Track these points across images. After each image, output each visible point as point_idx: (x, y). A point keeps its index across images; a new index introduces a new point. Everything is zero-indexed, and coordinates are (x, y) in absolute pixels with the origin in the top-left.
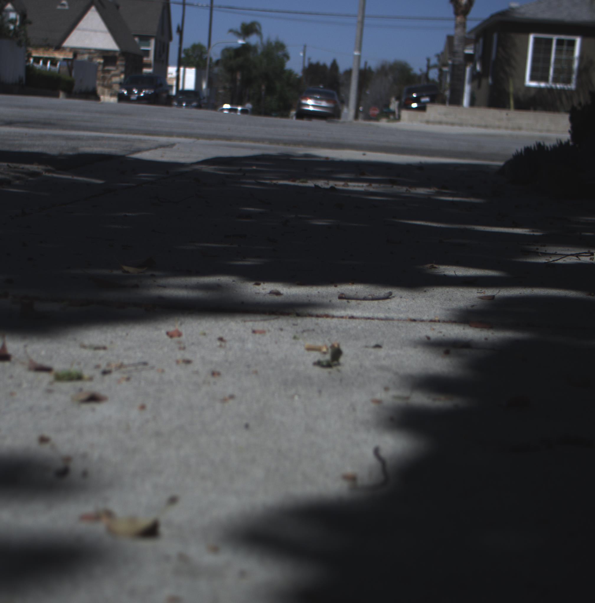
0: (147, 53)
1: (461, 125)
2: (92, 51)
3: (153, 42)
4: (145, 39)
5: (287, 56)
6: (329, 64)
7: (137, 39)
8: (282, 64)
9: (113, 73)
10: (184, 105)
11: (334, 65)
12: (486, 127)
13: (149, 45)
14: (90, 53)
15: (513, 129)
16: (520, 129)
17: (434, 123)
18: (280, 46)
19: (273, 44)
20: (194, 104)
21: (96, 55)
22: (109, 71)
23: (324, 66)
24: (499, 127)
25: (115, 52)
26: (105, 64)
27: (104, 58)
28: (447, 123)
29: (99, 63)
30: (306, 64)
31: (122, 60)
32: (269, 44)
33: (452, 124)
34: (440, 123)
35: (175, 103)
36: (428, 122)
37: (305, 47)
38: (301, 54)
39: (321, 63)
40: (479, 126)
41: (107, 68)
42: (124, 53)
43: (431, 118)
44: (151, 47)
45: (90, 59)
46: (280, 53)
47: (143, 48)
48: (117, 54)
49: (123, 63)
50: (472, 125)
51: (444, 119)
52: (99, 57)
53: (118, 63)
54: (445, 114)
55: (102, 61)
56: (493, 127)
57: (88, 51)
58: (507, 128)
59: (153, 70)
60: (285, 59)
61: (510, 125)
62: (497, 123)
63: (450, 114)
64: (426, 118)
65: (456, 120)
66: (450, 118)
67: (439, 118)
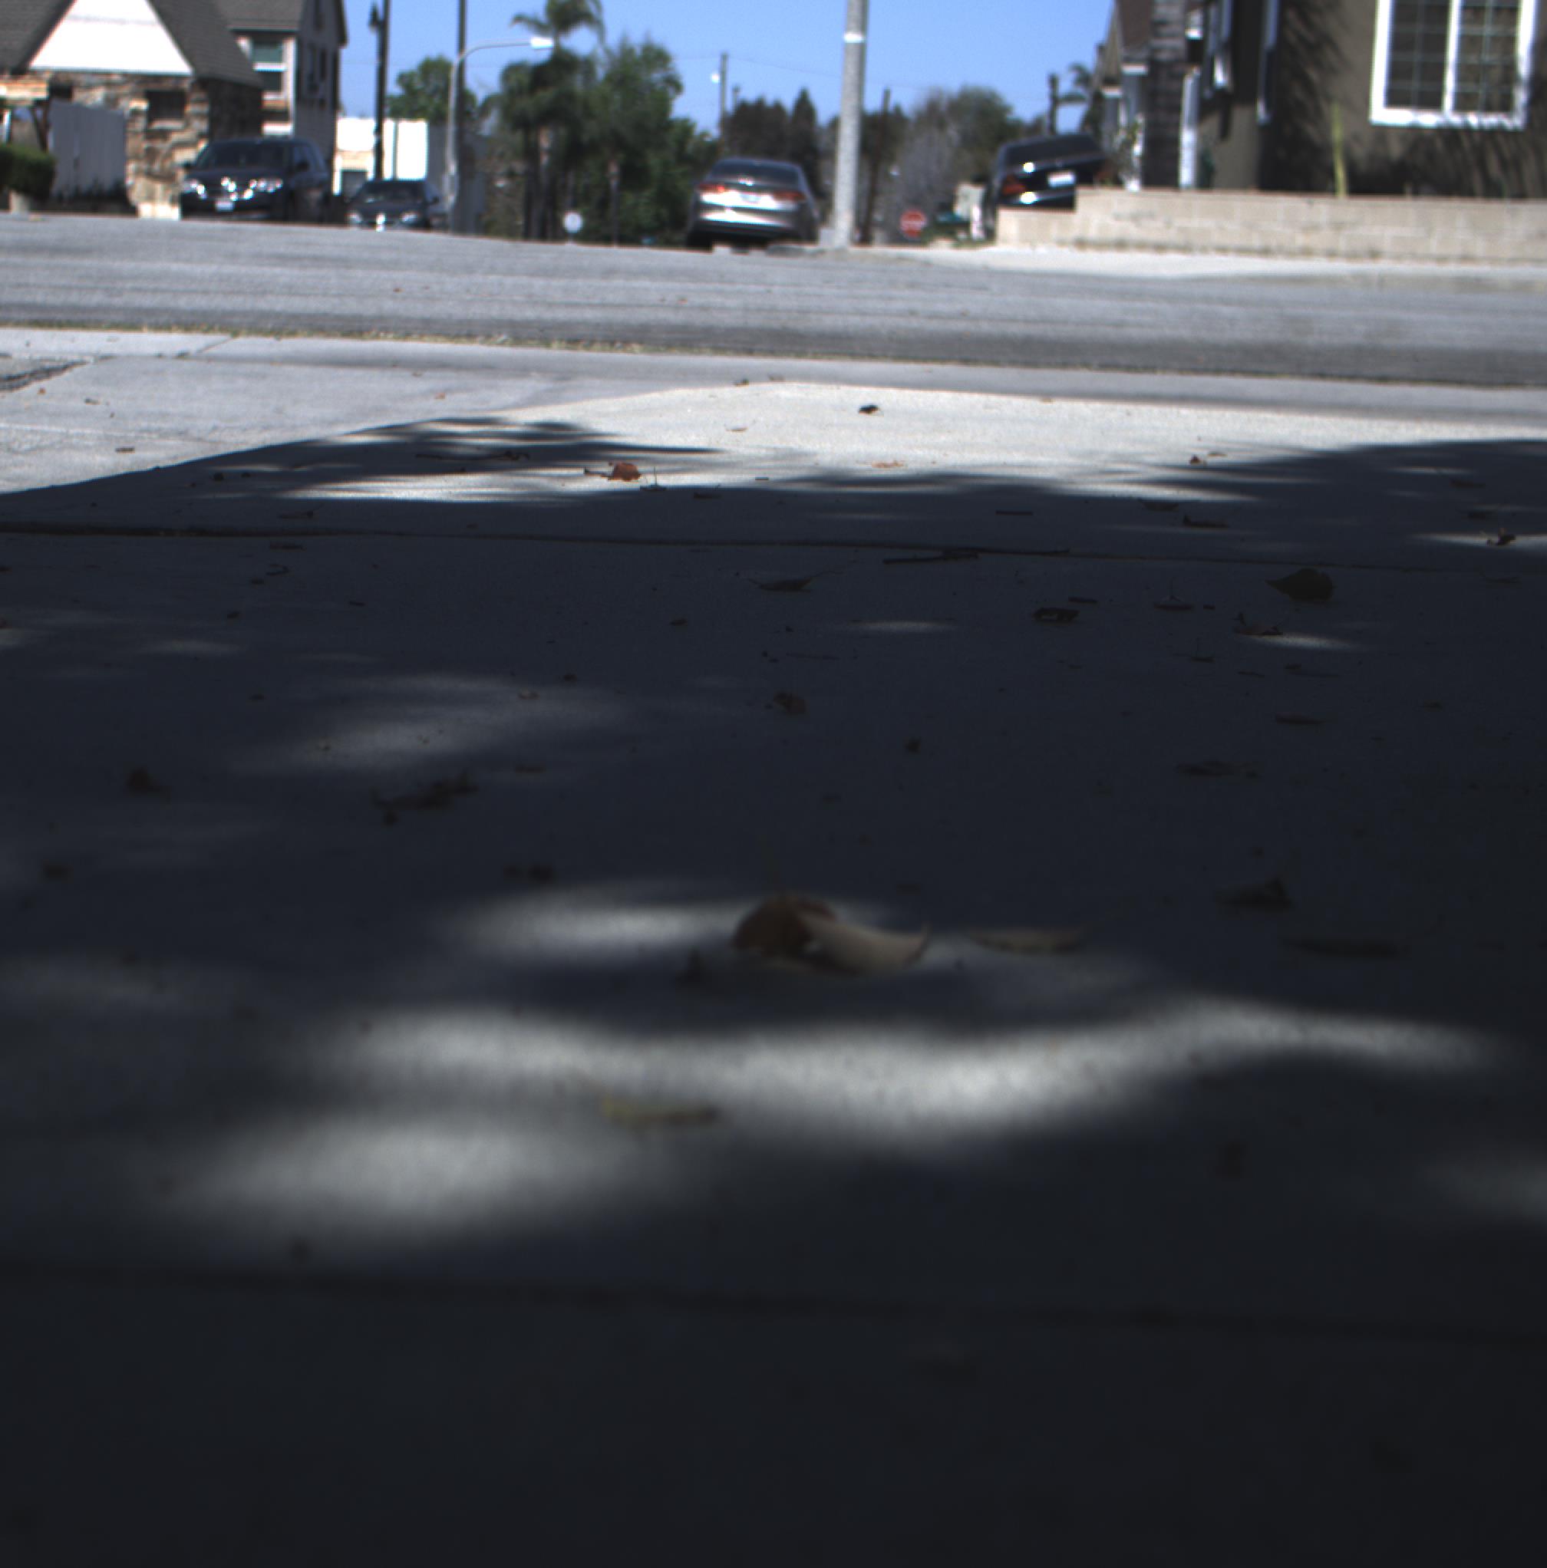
0: (274, 81)
1: (1185, 248)
2: (116, 78)
3: (290, 48)
4: (268, 40)
5: (675, 84)
6: (789, 102)
7: (244, 44)
8: (664, 105)
9: (175, 137)
10: (381, 220)
11: (804, 105)
12: (1265, 252)
13: (279, 58)
14: (109, 85)
15: (1352, 256)
16: (1374, 254)
17: (1101, 245)
18: (657, 57)
19: (638, 51)
20: (408, 217)
21: (126, 89)
22: (164, 134)
23: (778, 108)
24: (1307, 252)
25: (179, 78)
26: (152, 114)
27: (149, 96)
28: (1141, 246)
29: (136, 113)
30: (730, 106)
31: (200, 102)
32: (626, 52)
33: (1160, 248)
34: (1121, 245)
35: (355, 217)
36: (1081, 244)
37: (724, 58)
38: (716, 78)
39: (770, 100)
40: (1243, 251)
41: (158, 125)
42: (204, 82)
43: (1093, 233)
44: (287, 64)
45: (111, 102)
46: (657, 76)
47: (261, 67)
48: (186, 85)
49: (204, 109)
50: (1223, 250)
51: (1133, 232)
52: (134, 95)
53: (190, 109)
54: (1135, 218)
55: (143, 105)
56: (1291, 254)
57: (104, 78)
58: (1331, 254)
59: (297, 128)
60: (671, 91)
61: (1342, 245)
62: (1301, 240)
63: (1151, 216)
64: (1075, 232)
65: (1171, 236)
66: (1153, 231)
67: (1116, 230)
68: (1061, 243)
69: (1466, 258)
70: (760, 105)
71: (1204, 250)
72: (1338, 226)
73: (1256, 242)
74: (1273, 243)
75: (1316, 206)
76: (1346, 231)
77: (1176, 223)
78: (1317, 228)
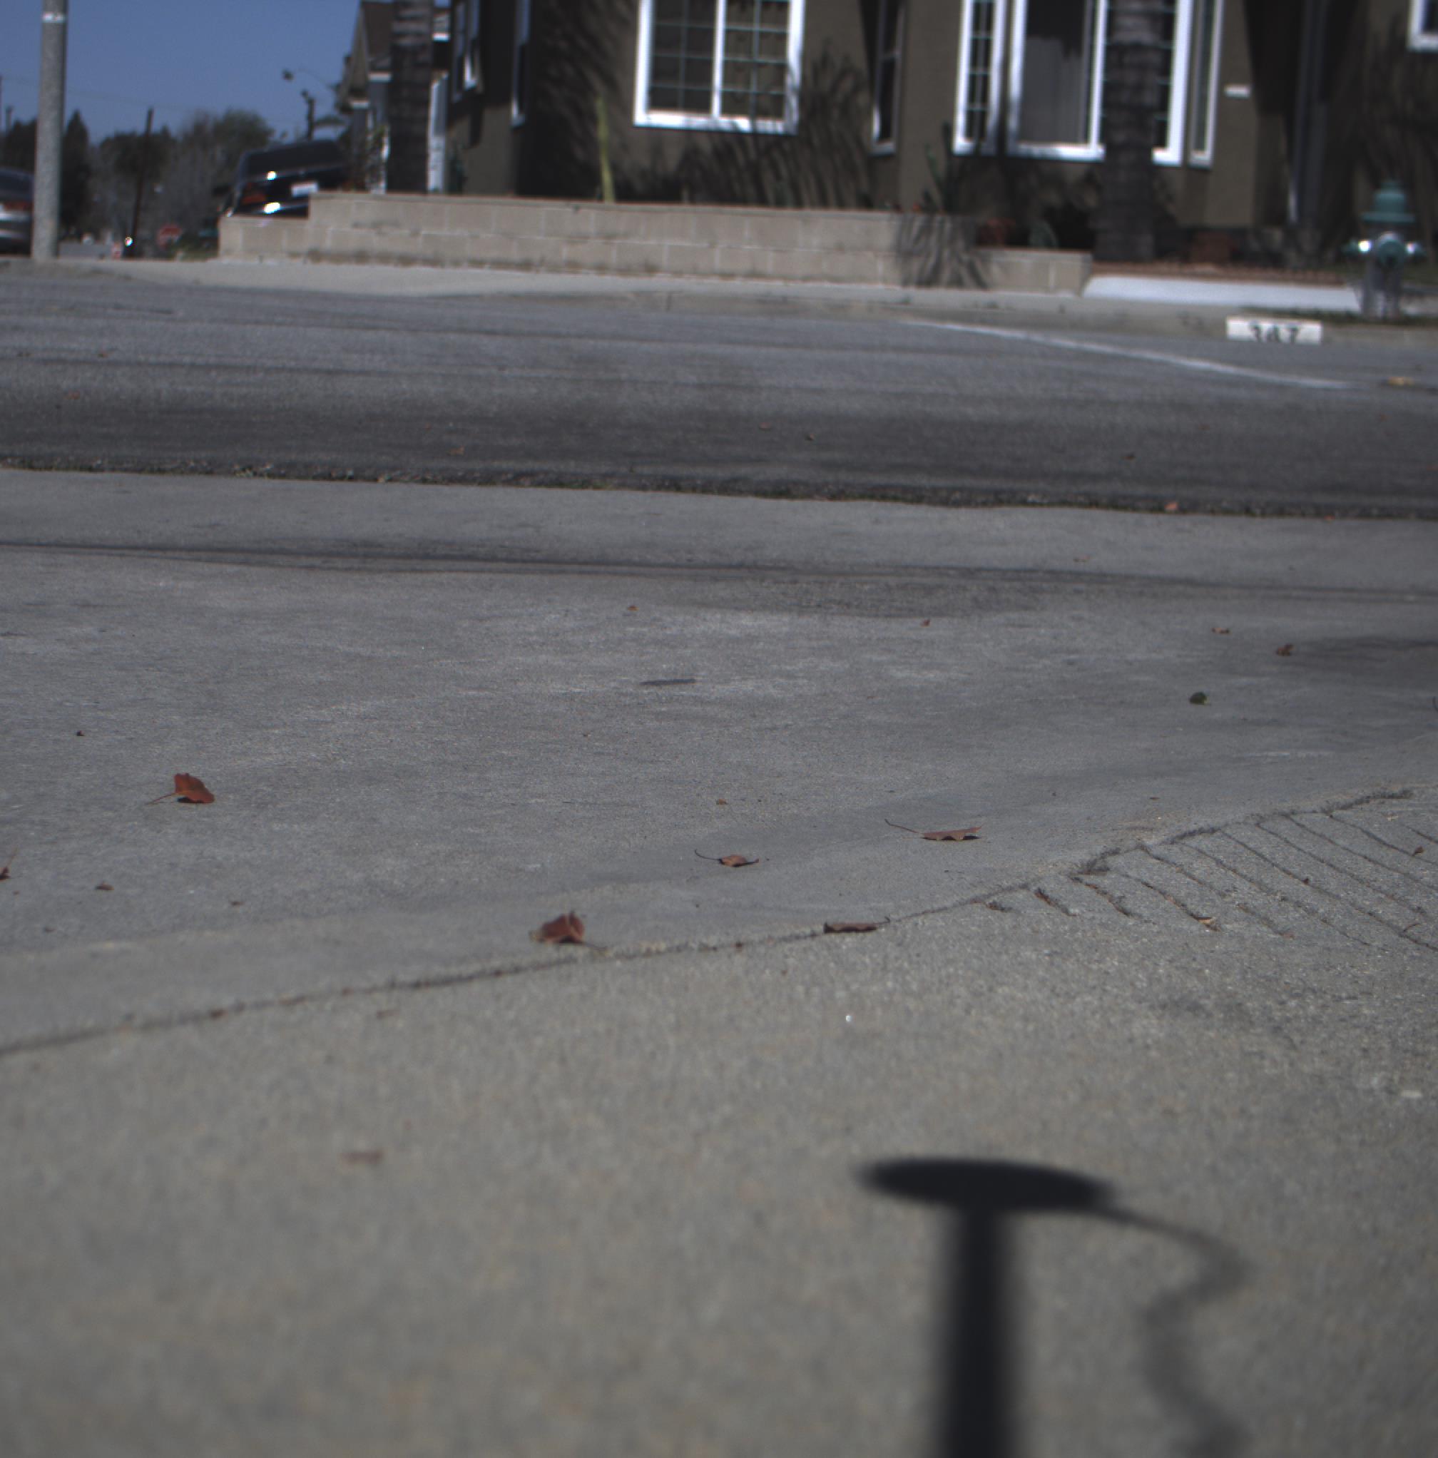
1: (434, 262)
12: (526, 266)
15: (625, 271)
16: (651, 269)
17: (338, 257)
24: (573, 266)
28: (384, 258)
33: (406, 260)
34: (361, 257)
36: (316, 256)
40: (500, 264)
43: (328, 244)
50: (478, 263)
51: (376, 243)
54: (376, 225)
56: (555, 268)
58: (601, 268)
61: (613, 258)
62: (566, 253)
63: (396, 224)
64: (306, 245)
65: (418, 247)
66: (396, 241)
67: (355, 240)
68: (294, 255)
69: (754, 274)
71: (456, 263)
72: (609, 237)
73: (515, 255)
74: (535, 256)
75: (584, 211)
76: (617, 241)
77: (423, 232)
78: (584, 238)
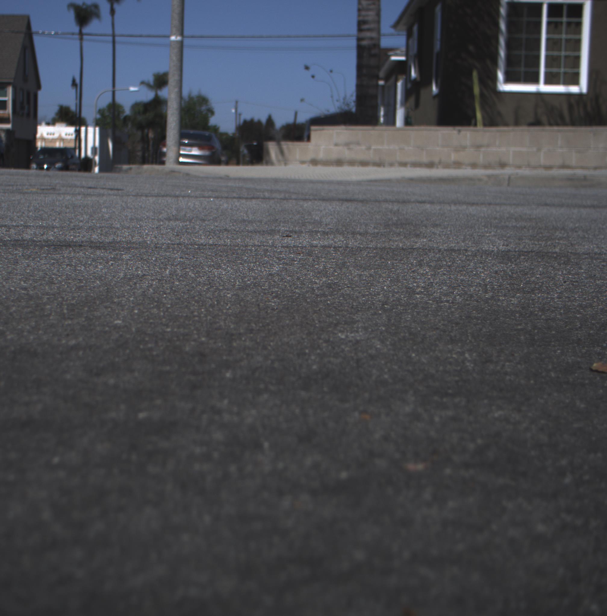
0: (4, 104)
1: (379, 164)
3: (10, 90)
4: (1, 87)
5: (212, 112)
6: (264, 120)
8: (206, 119)
10: (45, 166)
11: (270, 121)
12: (431, 165)
13: (4, 95)
15: (488, 165)
16: (503, 165)
17: (327, 163)
18: (203, 100)
19: (196, 98)
20: (58, 165)
23: (259, 122)
24: (458, 165)
28: (352, 163)
30: (242, 121)
32: (191, 98)
33: (364, 164)
34: (339, 163)
35: (34, 166)
36: (314, 162)
37: (237, 102)
38: (233, 111)
39: (256, 119)
40: (416, 165)
43: (321, 156)
44: (8, 97)
46: (204, 108)
50: (404, 164)
51: (347, 154)
54: (347, 145)
56: (447, 166)
58: (474, 166)
59: (13, 126)
60: (210, 115)
61: (481, 159)
62: (454, 157)
63: (358, 144)
64: (310, 156)
65: (370, 156)
66: (359, 153)
67: (336, 153)
68: (303, 162)
69: (564, 166)
70: (252, 121)
71: (391, 165)
72: (478, 147)
73: (425, 159)
74: (436, 160)
75: (463, 133)
76: (483, 149)
77: (373, 147)
78: (464, 148)
